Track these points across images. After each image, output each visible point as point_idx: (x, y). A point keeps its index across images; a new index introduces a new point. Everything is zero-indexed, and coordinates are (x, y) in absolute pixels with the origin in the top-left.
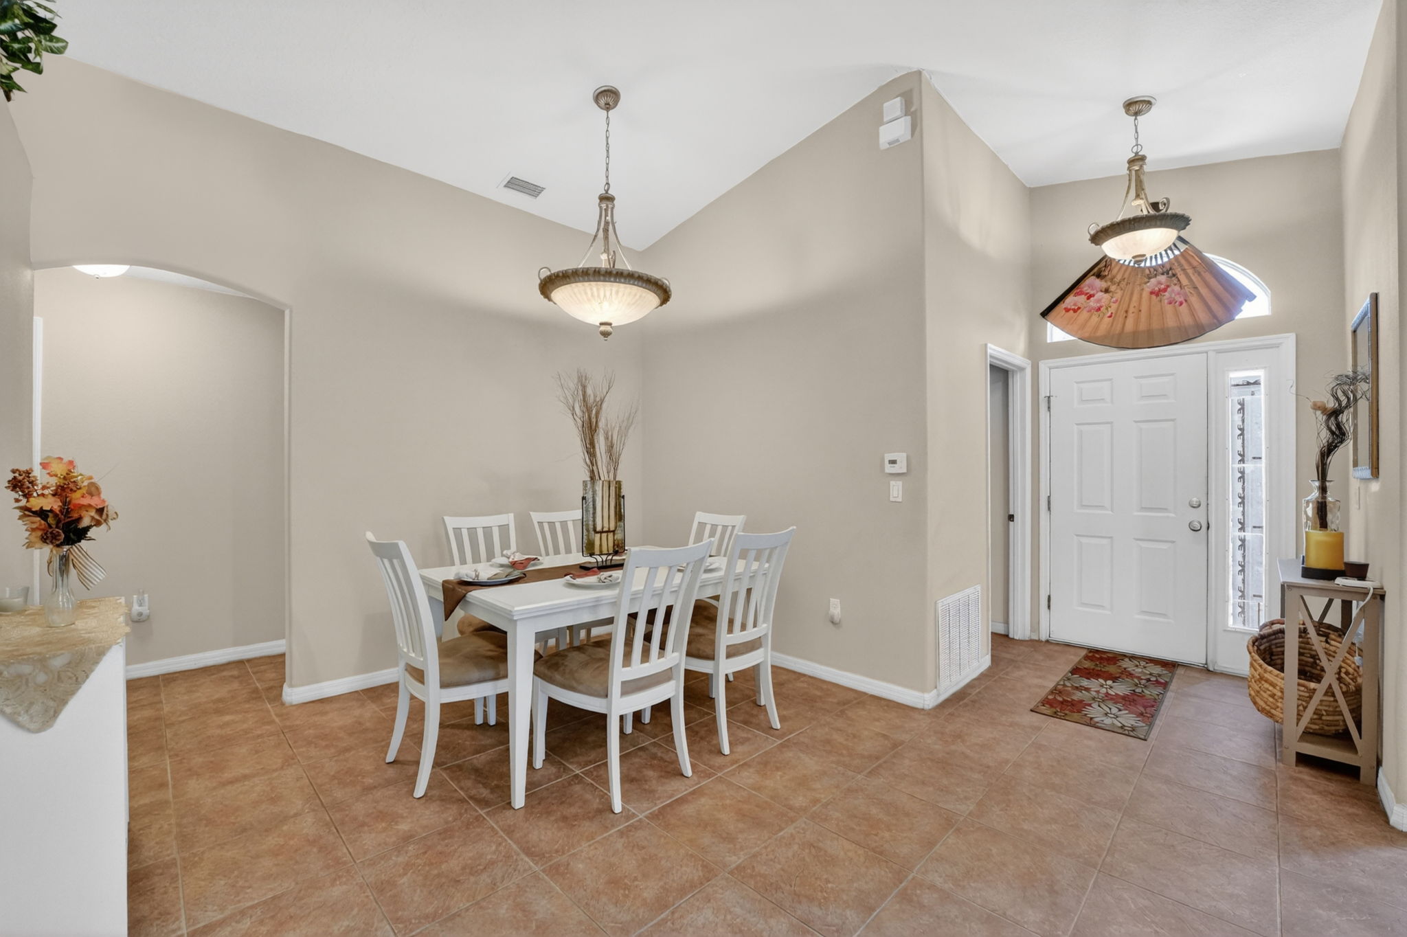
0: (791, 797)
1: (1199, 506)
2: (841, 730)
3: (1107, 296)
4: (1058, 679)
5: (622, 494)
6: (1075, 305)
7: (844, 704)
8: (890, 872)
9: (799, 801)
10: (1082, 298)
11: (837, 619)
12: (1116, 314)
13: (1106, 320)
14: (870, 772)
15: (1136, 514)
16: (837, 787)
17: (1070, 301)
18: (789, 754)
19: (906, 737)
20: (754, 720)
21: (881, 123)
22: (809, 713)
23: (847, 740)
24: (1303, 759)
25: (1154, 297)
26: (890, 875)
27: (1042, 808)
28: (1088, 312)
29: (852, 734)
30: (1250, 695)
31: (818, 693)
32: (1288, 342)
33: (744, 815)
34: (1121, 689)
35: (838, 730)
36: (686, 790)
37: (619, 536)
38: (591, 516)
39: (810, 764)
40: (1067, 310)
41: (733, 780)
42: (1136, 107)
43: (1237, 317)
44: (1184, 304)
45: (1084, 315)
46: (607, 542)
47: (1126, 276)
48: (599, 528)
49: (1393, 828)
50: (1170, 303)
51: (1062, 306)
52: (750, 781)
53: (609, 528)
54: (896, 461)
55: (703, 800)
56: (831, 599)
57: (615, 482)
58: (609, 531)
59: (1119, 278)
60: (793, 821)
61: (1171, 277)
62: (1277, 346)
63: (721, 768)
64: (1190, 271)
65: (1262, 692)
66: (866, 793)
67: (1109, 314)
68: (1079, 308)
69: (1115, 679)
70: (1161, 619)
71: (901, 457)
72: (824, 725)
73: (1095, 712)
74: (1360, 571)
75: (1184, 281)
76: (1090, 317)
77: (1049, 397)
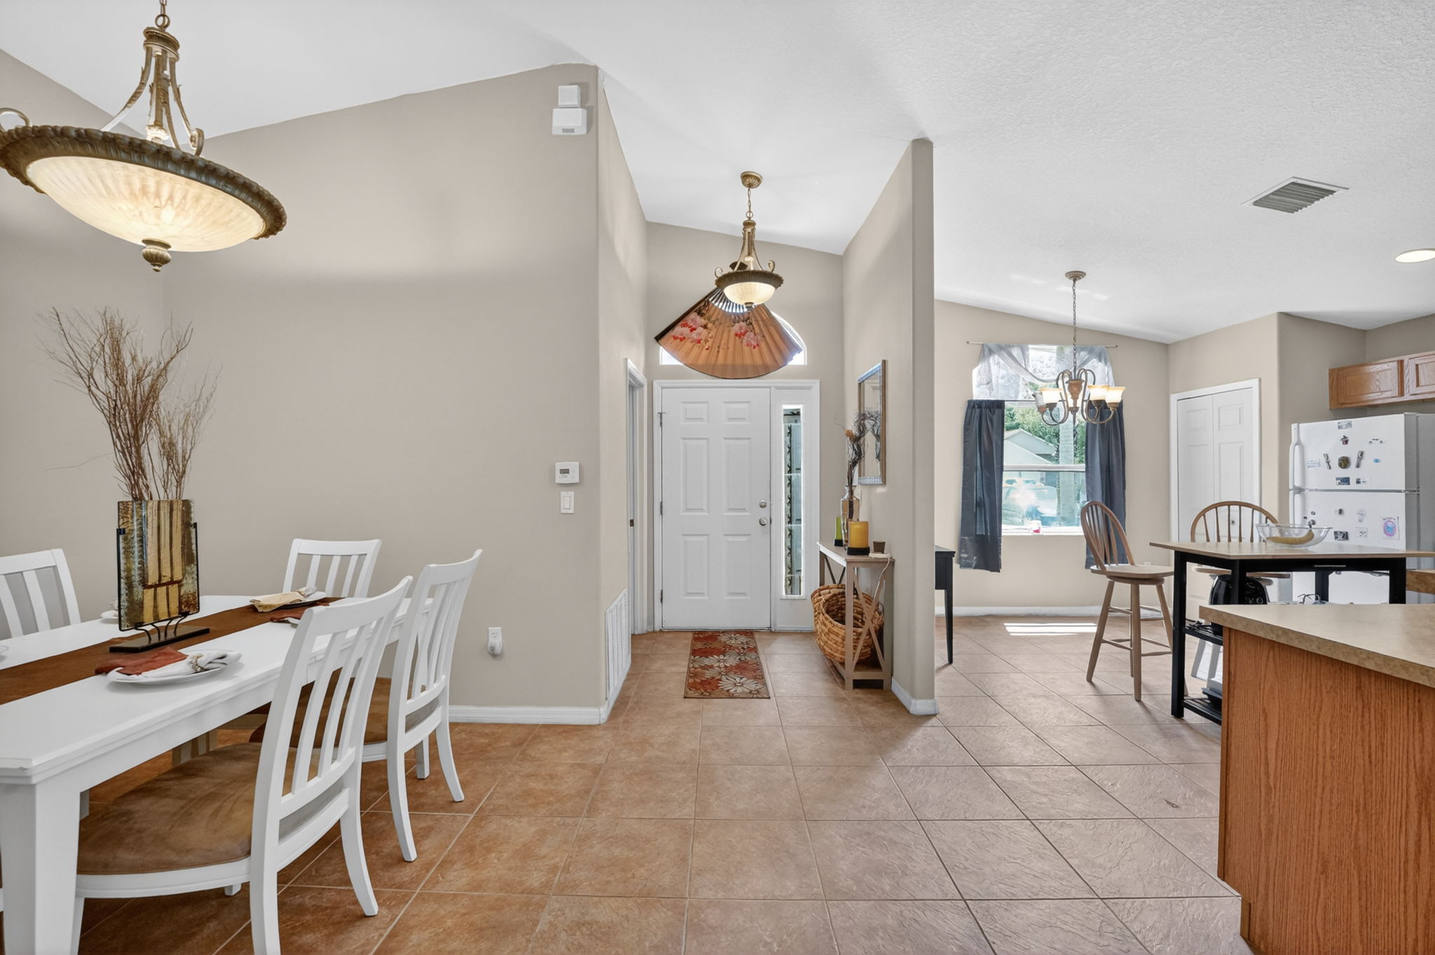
0: (525, 878)
1: (765, 506)
2: (533, 775)
3: (705, 331)
4: (686, 663)
5: (192, 522)
6: (681, 334)
7: (521, 744)
8: (668, 910)
9: (535, 879)
10: (687, 330)
11: (498, 650)
12: (712, 347)
13: (705, 352)
14: (589, 811)
15: (725, 514)
16: (566, 842)
17: (678, 330)
18: (492, 827)
19: (600, 759)
20: (423, 800)
21: (556, 105)
22: (488, 767)
23: (546, 784)
24: (858, 684)
25: (737, 338)
26: (670, 913)
27: (742, 784)
28: (692, 342)
29: (547, 775)
30: (820, 645)
31: (485, 741)
32: (816, 385)
33: (482, 929)
34: (731, 660)
35: (529, 776)
36: (381, 935)
37: (188, 587)
38: (137, 560)
39: (522, 828)
40: (675, 338)
41: (439, 890)
42: (750, 180)
43: (790, 363)
44: (757, 347)
45: (688, 345)
46: (167, 601)
47: (719, 316)
48: (152, 579)
49: (911, 714)
50: (748, 345)
51: (671, 333)
52: (464, 880)
53: (172, 578)
54: (568, 470)
55: (415, 938)
56: (490, 628)
57: (180, 502)
58: (172, 582)
59: (713, 319)
60: (542, 906)
61: (748, 325)
62: (809, 388)
63: (415, 881)
64: (761, 323)
65: (829, 642)
66: (598, 835)
67: (707, 347)
68: (684, 338)
69: (724, 653)
70: (743, 598)
71: (574, 466)
72: (512, 776)
73: (726, 684)
74: (880, 547)
75: (757, 330)
76: (693, 347)
77: (661, 414)
